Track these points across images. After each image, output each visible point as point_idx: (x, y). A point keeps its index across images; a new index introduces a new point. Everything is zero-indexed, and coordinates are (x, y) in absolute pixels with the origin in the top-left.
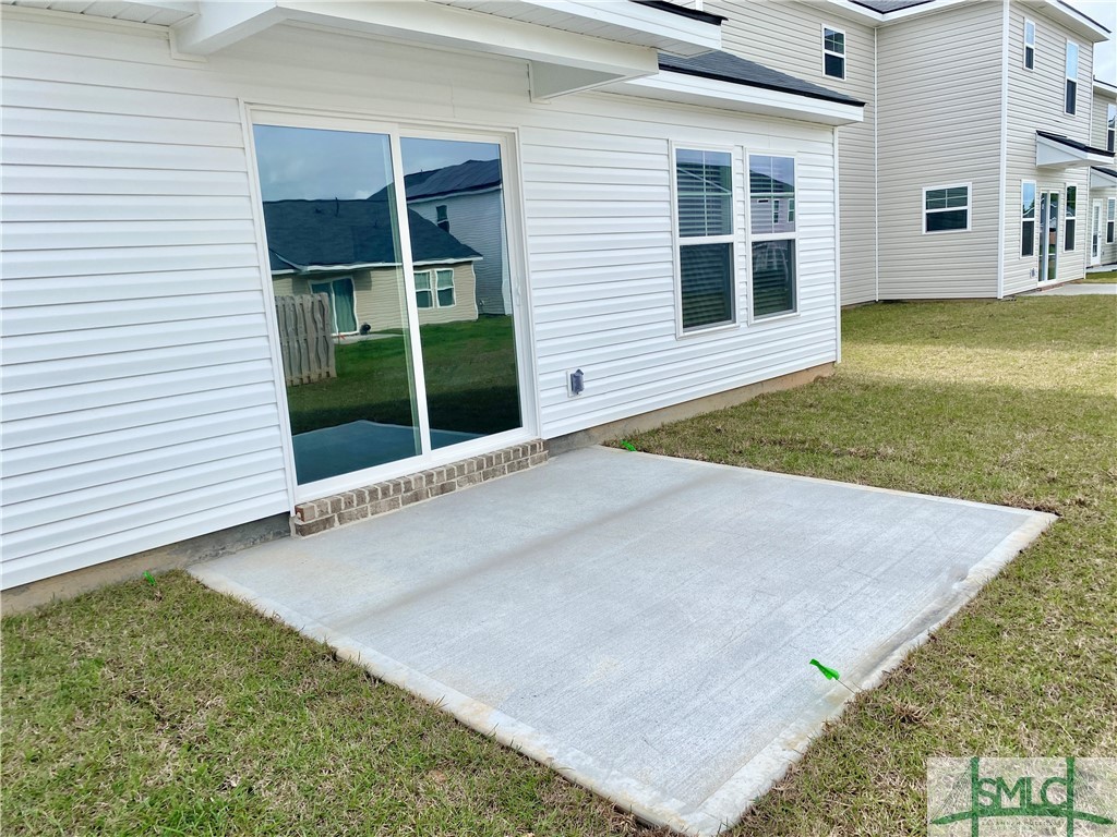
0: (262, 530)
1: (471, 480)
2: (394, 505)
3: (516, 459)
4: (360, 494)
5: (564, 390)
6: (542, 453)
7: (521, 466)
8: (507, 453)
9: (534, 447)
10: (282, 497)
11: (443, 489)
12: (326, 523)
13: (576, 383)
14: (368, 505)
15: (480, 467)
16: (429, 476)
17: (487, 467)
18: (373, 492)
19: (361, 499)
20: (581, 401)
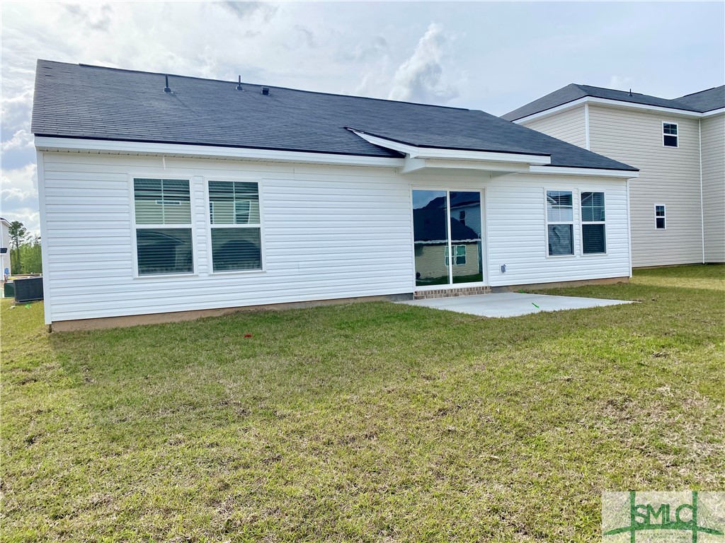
0: (406, 296)
1: (464, 294)
2: (441, 296)
3: (480, 291)
4: (435, 291)
5: (499, 271)
6: (489, 290)
7: (481, 293)
8: (477, 288)
9: (486, 287)
10: (411, 288)
11: (456, 295)
12: (422, 298)
13: (503, 269)
14: (434, 295)
15: (468, 290)
16: (452, 290)
17: (470, 292)
18: (439, 291)
19: (432, 293)
20: (504, 276)
